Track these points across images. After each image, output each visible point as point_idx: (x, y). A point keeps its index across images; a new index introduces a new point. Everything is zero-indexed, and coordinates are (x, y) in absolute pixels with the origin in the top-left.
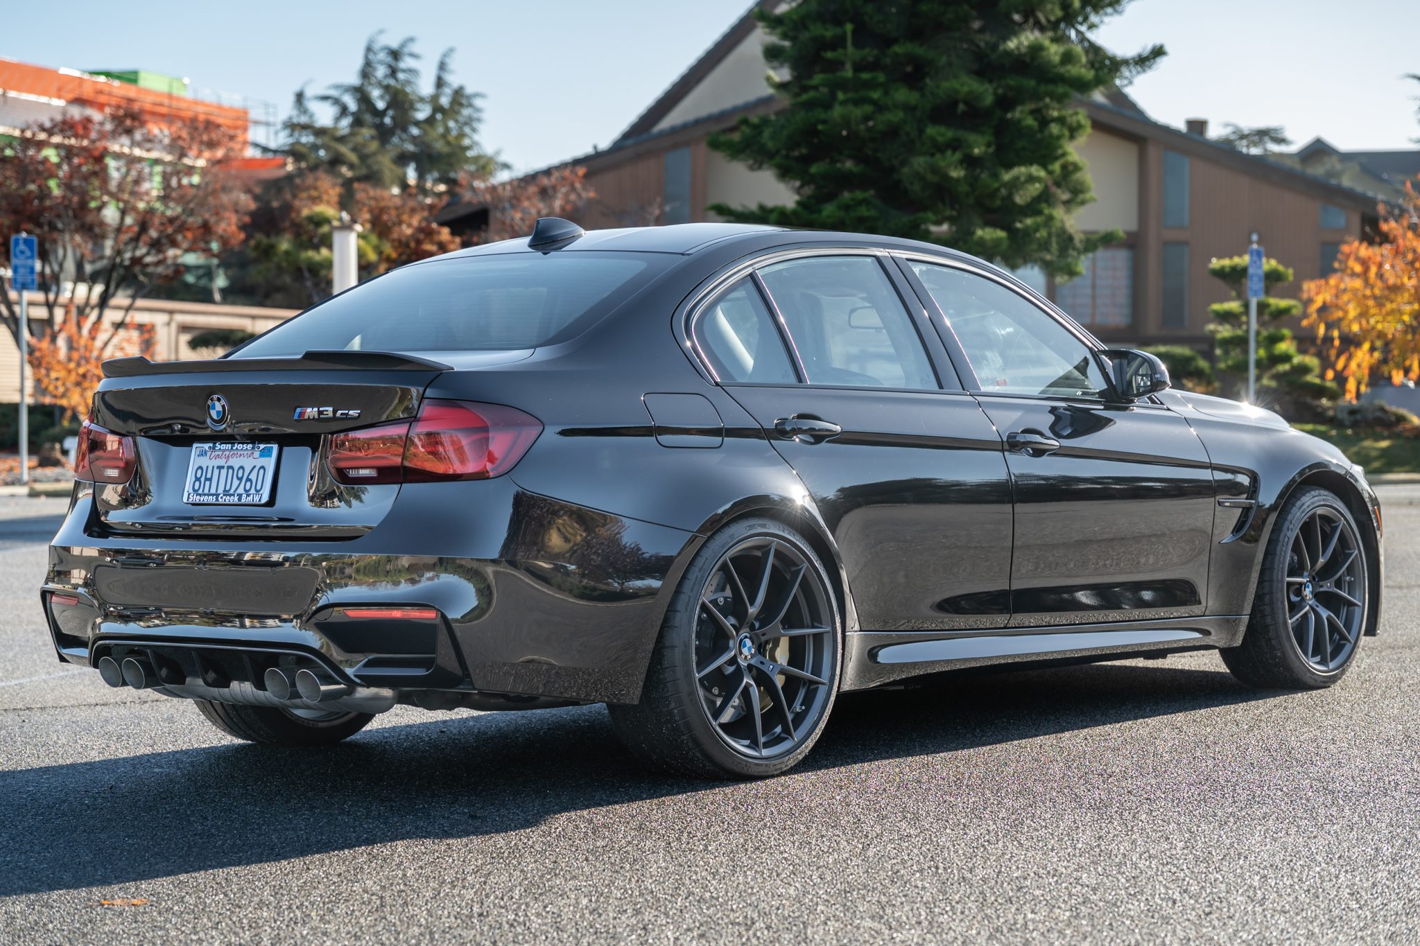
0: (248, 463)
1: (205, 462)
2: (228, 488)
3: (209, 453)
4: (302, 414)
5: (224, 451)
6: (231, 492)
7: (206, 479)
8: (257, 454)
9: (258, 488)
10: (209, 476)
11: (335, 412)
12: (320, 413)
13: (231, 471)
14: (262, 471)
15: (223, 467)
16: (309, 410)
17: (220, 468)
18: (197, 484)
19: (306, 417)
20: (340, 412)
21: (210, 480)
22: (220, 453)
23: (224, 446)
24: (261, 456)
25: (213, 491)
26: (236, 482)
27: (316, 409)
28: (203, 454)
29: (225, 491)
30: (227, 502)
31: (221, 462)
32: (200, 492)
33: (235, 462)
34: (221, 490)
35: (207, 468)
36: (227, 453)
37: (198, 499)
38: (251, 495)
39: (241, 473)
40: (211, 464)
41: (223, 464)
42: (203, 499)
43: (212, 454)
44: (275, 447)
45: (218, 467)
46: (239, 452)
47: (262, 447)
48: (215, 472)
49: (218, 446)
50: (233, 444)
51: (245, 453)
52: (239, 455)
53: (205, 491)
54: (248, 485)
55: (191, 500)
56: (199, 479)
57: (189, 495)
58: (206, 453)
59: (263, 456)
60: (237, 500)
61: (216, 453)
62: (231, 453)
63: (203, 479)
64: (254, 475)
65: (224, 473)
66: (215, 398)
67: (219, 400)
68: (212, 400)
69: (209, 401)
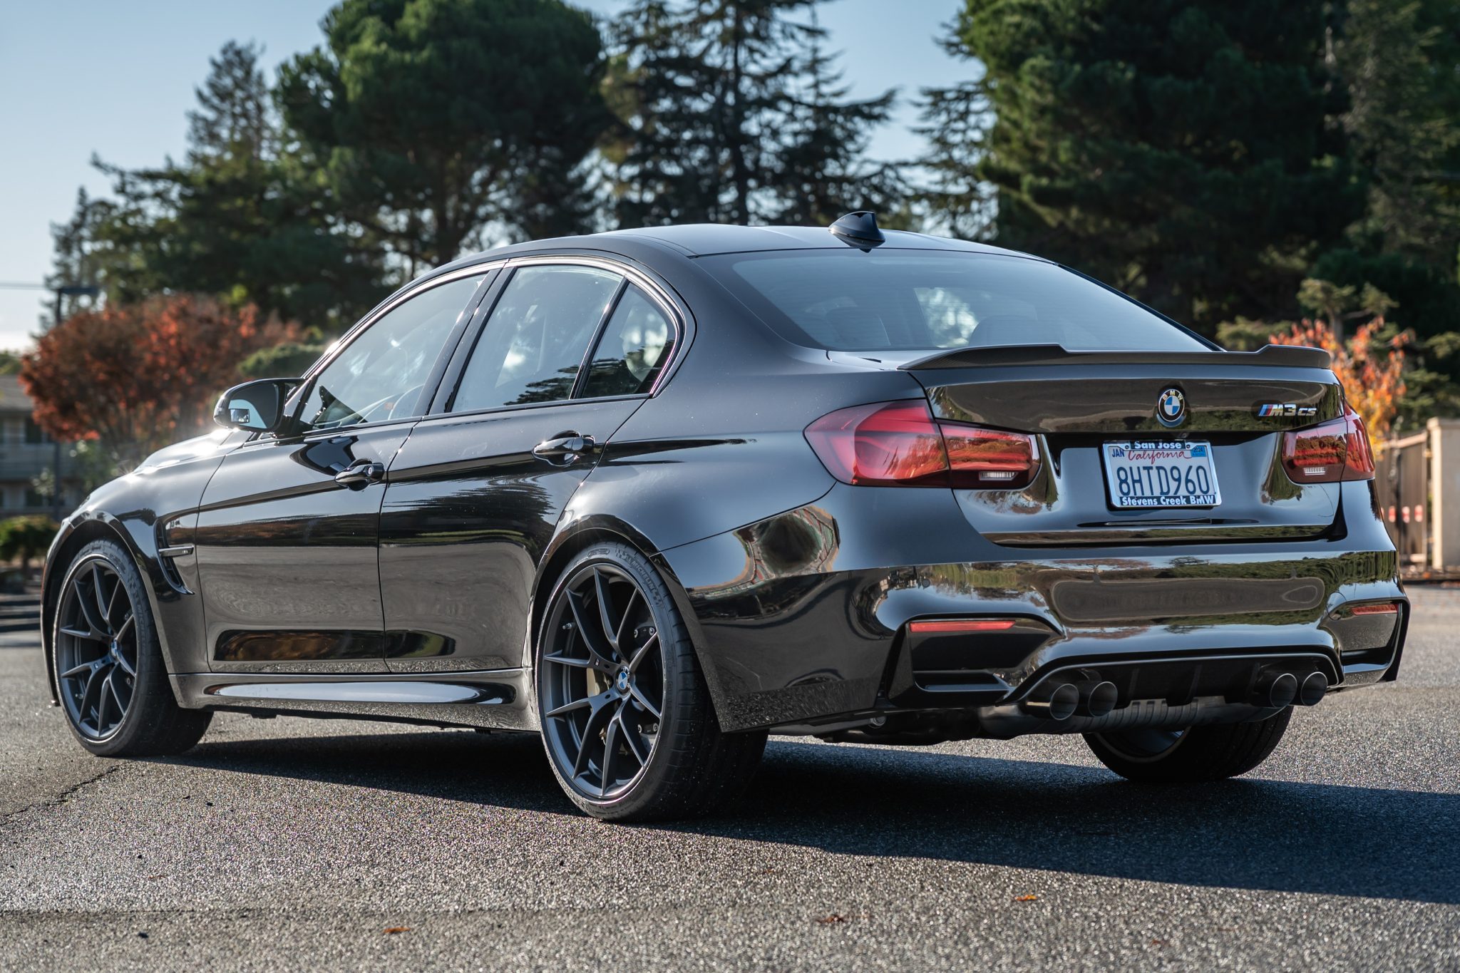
0: (1183, 464)
1: (1124, 462)
2: (1165, 490)
3: (1126, 453)
4: (1268, 411)
5: (1145, 450)
6: (1171, 494)
7: (1134, 481)
8: (1187, 453)
9: (1204, 489)
10: (1136, 477)
11: (1298, 409)
12: (1286, 410)
13: (1162, 472)
14: (1201, 472)
15: (1151, 468)
16: (1275, 407)
17: (1148, 469)
18: (1124, 487)
19: (1271, 414)
20: (1302, 410)
21: (1140, 481)
22: (1141, 453)
23: (1145, 446)
24: (1193, 455)
25: (1148, 493)
26: (1173, 485)
27: (1281, 406)
28: (1119, 453)
29: (1162, 493)
30: (1173, 504)
31: (1148, 463)
32: (1132, 494)
33: (1168, 463)
34: (1157, 491)
35: (1131, 468)
36: (1151, 453)
37: (1134, 503)
38: (1199, 497)
39: (1175, 473)
40: (1135, 464)
41: (1150, 465)
42: (1140, 503)
43: (1132, 454)
44: (1208, 445)
45: (1145, 468)
46: (1165, 452)
47: (1193, 445)
48: (1144, 474)
49: (1138, 446)
50: (1157, 443)
51: (1174, 452)
52: (1168, 455)
53: (1139, 494)
54: (1190, 485)
55: (1125, 504)
56: (1125, 481)
57: (1121, 498)
58: (1122, 453)
59: (1197, 455)
60: (1184, 502)
61: (1137, 453)
62: (1156, 452)
63: (1130, 481)
64: (1193, 476)
65: (1154, 473)
66: (1172, 392)
67: (1177, 395)
68: (1168, 394)
69: (1164, 396)
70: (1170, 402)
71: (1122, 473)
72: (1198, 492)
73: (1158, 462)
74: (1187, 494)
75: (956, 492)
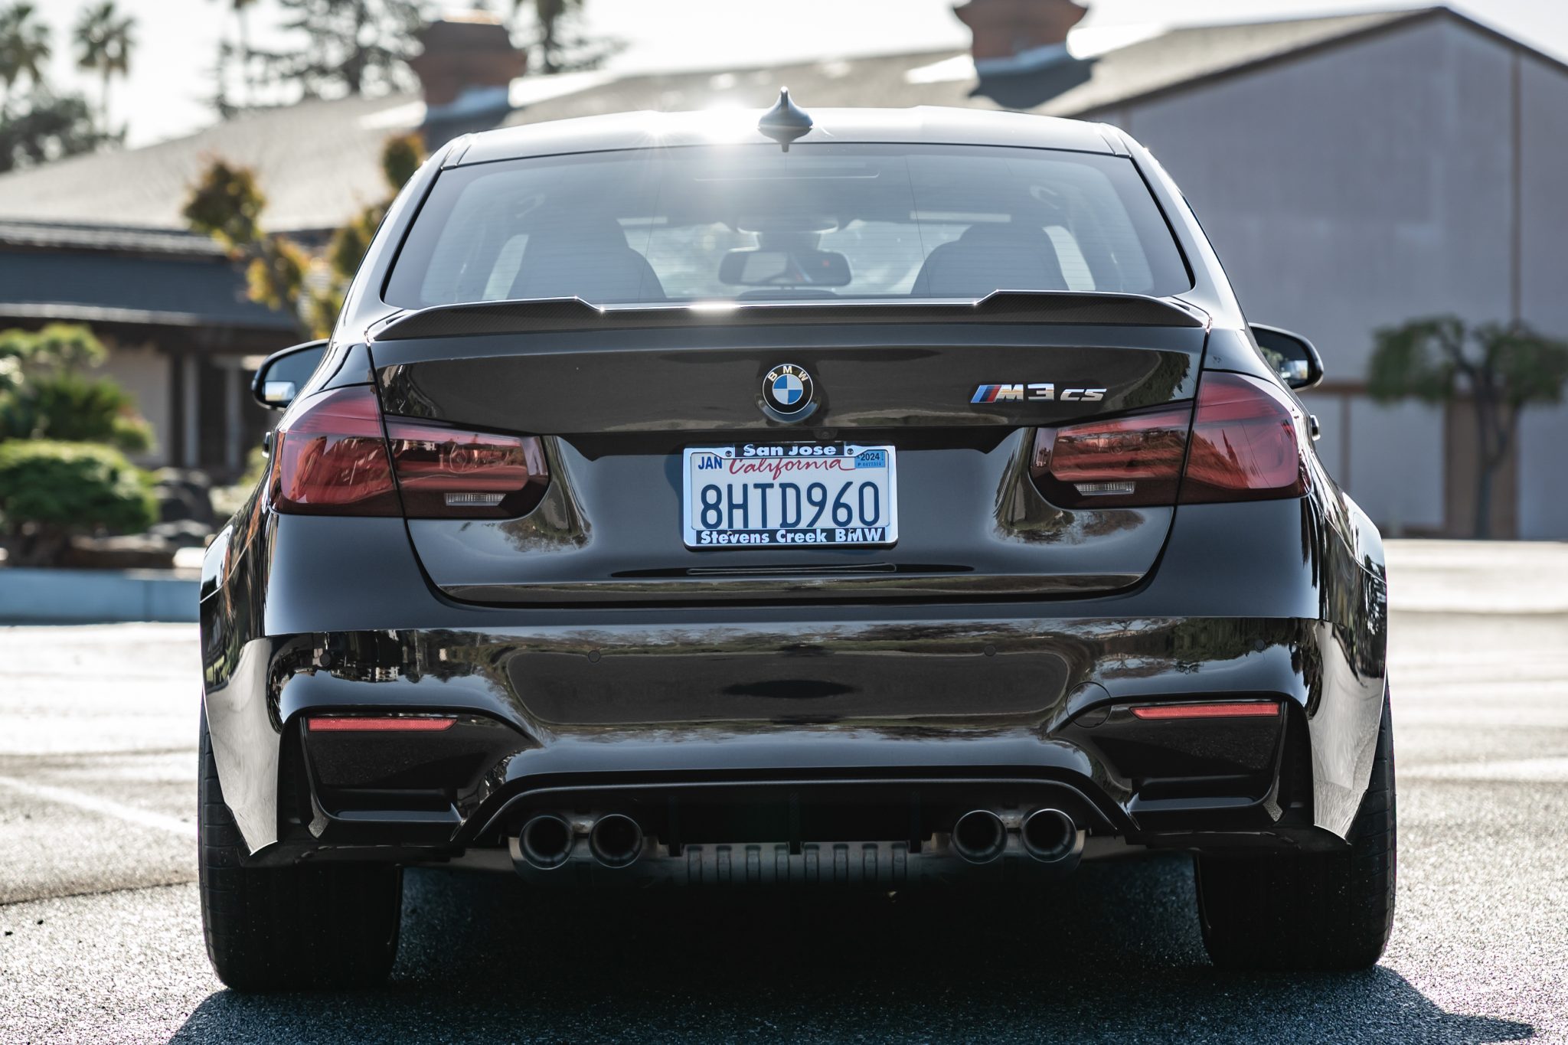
0: (833, 480)
1: (718, 477)
2: (790, 520)
3: (726, 464)
4: (990, 394)
5: (764, 458)
6: (803, 525)
7: (732, 507)
8: (847, 462)
9: (869, 516)
10: (738, 499)
11: (1058, 392)
12: (1028, 392)
13: (791, 493)
14: (869, 492)
15: (771, 486)
16: (1005, 388)
17: (764, 487)
18: (711, 515)
19: (1000, 400)
20: (1067, 392)
21: (744, 506)
22: (757, 462)
23: (764, 451)
24: (858, 465)
25: (754, 525)
26: (809, 512)
27: (1018, 387)
28: (707, 464)
29: (784, 524)
30: (798, 543)
31: (766, 477)
32: (724, 526)
33: (802, 478)
34: (774, 522)
35: (730, 487)
36: (774, 462)
37: (723, 540)
38: (854, 530)
39: (817, 495)
40: (738, 480)
41: (769, 480)
42: (734, 539)
43: (738, 464)
44: (891, 450)
45: (756, 486)
46: (804, 461)
47: (858, 450)
48: (755, 496)
49: (749, 451)
50: (787, 449)
51: (820, 461)
52: (808, 465)
53: (738, 524)
54: (842, 514)
55: (705, 542)
56: (716, 507)
57: (699, 533)
58: (719, 462)
59: (866, 466)
60: (821, 539)
61: (747, 462)
62: (785, 461)
63: (724, 506)
64: (851, 498)
65: (774, 496)
66: (787, 369)
67: (796, 372)
68: (779, 372)
69: (772, 376)
70: (782, 384)
71: (712, 497)
72: (856, 522)
73: (786, 477)
74: (832, 525)
75: (412, 523)
